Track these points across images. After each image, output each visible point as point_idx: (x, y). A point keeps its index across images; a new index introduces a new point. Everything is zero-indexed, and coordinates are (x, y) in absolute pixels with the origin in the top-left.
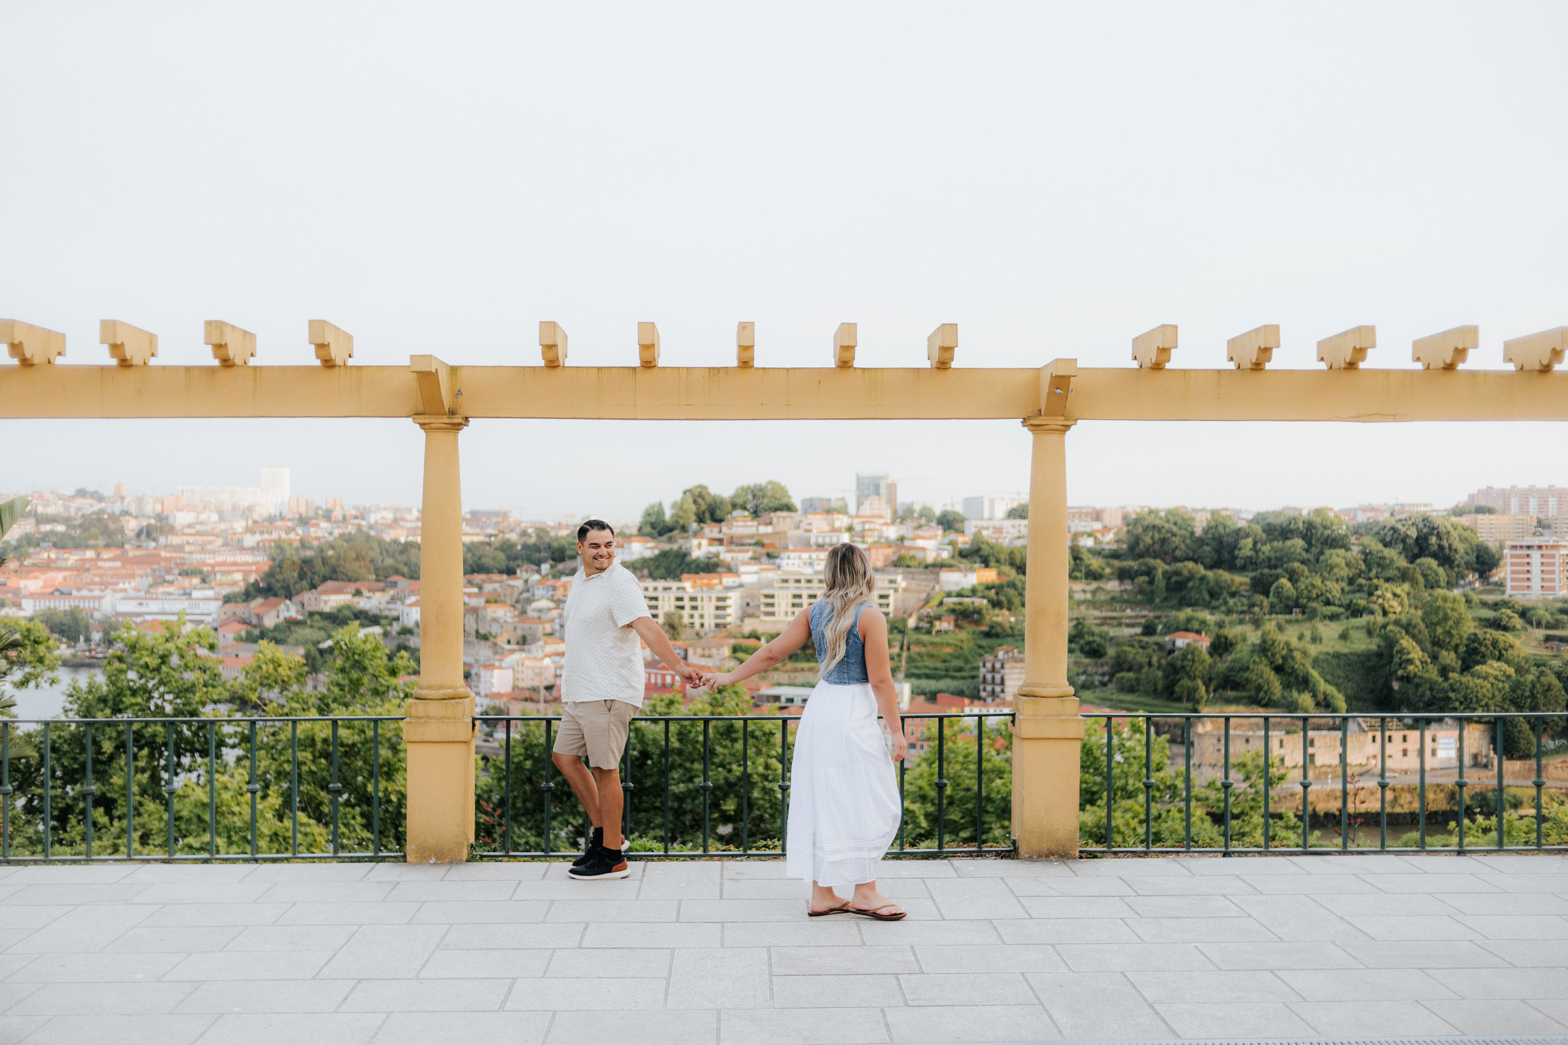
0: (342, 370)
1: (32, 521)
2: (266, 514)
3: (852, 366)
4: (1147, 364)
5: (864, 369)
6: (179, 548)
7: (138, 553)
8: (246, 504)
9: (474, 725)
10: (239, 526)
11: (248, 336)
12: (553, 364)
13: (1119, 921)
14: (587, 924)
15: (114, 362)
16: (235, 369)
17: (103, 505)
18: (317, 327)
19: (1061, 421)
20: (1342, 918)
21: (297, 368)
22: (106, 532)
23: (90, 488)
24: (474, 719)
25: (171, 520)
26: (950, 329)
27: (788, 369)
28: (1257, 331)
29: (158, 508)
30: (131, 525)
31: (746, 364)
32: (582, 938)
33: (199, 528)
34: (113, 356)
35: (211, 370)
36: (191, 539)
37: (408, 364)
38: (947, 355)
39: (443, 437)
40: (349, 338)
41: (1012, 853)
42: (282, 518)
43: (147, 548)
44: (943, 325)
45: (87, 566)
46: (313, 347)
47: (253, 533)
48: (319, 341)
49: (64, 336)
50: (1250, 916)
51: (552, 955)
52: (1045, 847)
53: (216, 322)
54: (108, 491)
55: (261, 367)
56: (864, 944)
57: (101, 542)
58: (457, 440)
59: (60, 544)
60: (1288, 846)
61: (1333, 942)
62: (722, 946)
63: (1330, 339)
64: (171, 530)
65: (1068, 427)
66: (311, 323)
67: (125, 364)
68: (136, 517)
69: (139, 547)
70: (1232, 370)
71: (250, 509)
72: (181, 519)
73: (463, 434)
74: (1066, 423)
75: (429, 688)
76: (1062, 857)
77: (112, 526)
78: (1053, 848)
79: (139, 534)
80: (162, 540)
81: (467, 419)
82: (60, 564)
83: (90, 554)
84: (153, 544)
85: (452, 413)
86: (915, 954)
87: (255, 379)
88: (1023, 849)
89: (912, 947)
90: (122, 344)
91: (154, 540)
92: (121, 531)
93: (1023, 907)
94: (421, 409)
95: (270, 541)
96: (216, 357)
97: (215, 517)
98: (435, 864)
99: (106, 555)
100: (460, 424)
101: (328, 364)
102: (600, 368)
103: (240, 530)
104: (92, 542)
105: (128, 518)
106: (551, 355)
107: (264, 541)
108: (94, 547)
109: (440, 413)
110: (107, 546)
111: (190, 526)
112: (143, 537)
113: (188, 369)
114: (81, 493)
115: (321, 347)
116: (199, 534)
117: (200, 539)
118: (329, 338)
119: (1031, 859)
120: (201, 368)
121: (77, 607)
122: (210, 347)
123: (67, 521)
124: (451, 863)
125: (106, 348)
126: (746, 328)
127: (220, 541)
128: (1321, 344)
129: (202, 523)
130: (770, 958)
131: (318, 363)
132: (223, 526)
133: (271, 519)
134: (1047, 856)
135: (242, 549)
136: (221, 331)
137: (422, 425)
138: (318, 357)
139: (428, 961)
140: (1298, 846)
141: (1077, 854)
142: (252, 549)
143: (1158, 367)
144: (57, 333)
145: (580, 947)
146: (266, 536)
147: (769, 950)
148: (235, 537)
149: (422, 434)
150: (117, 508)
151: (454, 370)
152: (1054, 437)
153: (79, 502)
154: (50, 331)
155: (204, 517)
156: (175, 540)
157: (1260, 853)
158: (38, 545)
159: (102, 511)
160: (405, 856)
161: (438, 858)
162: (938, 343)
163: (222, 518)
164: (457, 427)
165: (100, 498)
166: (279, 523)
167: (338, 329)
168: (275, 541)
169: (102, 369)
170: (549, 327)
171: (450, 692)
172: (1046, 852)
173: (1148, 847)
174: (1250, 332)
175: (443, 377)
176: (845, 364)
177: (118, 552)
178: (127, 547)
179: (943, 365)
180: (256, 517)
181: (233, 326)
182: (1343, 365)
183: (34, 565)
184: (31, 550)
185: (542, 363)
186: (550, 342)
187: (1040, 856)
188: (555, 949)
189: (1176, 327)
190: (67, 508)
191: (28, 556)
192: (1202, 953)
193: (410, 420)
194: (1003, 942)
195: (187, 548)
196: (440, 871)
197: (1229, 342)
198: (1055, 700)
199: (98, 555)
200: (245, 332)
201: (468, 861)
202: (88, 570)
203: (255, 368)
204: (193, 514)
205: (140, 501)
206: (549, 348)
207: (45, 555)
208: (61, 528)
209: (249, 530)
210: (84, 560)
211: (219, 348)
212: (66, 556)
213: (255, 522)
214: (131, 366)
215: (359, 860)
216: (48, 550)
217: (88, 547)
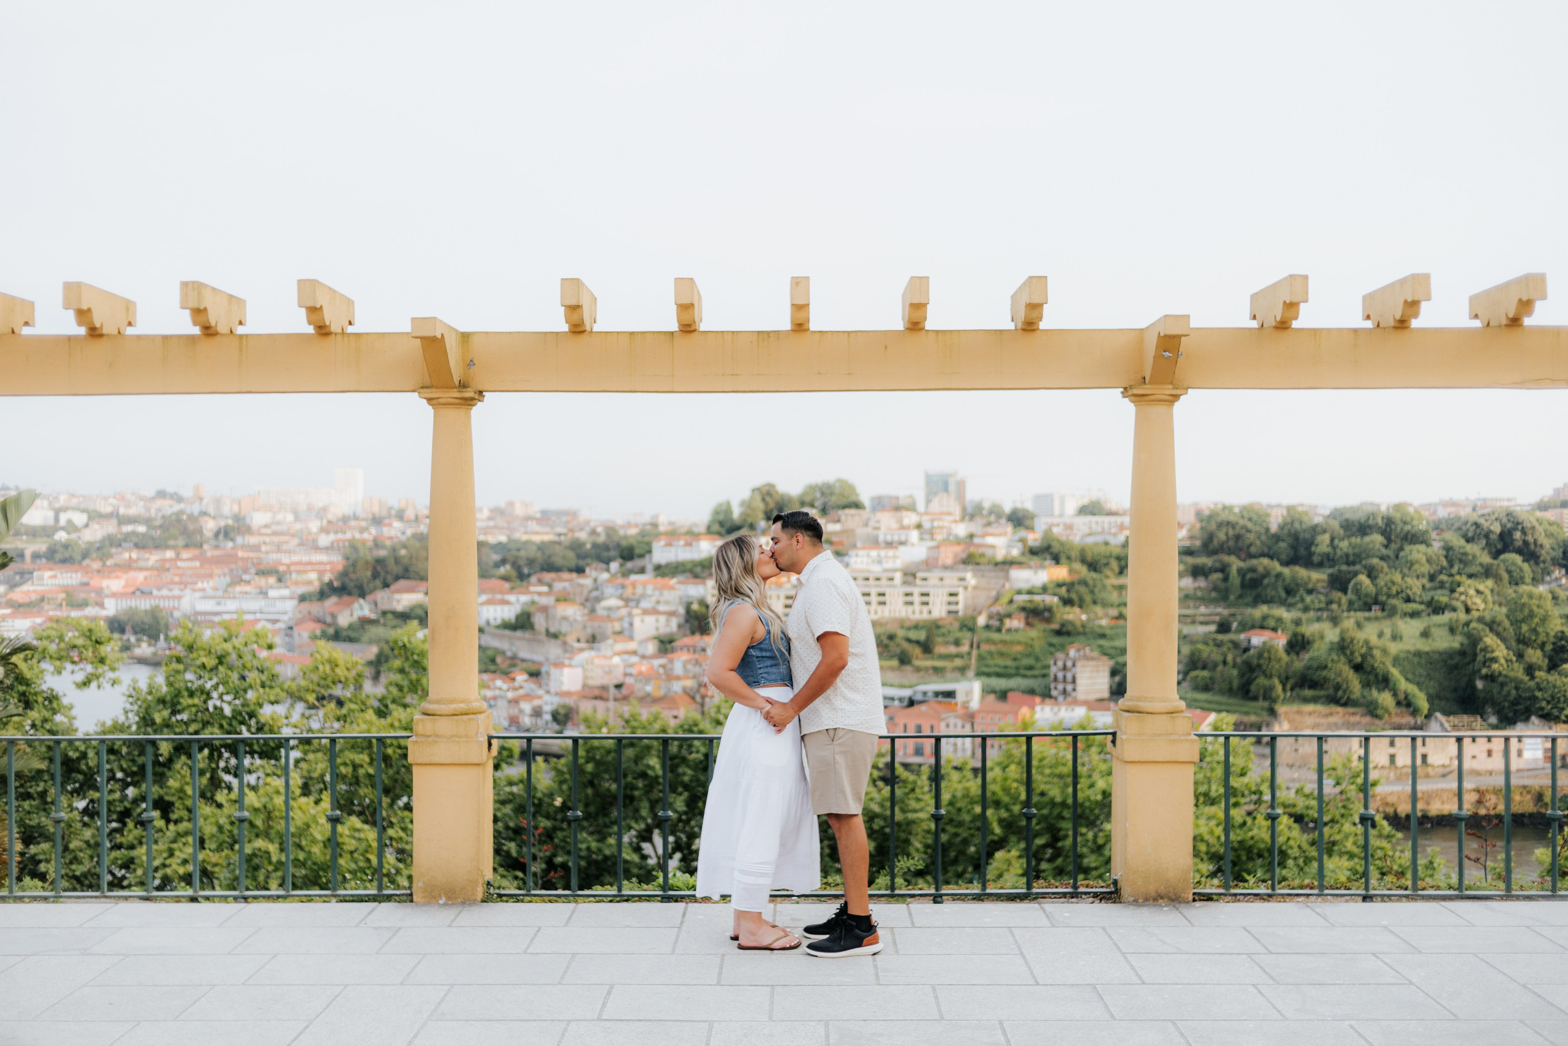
0: (339, 338)
1: (114, 521)
2: (339, 514)
3: (923, 329)
4: (1270, 322)
5: (937, 332)
6: (256, 548)
7: (216, 553)
8: (321, 505)
9: (490, 745)
10: (314, 526)
11: (235, 302)
12: (578, 329)
13: (1251, 989)
14: (612, 986)
15: (82, 331)
16: (218, 338)
17: (182, 506)
18: (307, 287)
19: (1169, 390)
20: (1525, 986)
21: (288, 336)
22: (185, 532)
23: (170, 489)
24: (490, 738)
25: (248, 521)
26: (1038, 283)
27: (849, 332)
28: (1403, 282)
29: (236, 509)
31: (800, 327)
32: (604, 1005)
33: (275, 528)
34: (80, 324)
35: (191, 339)
36: (267, 539)
37: (409, 330)
38: (1035, 314)
39: (453, 415)
40: (350, 303)
41: (1113, 895)
42: (356, 518)
44: (1030, 277)
45: (167, 565)
46: (303, 312)
48: (309, 304)
49: (32, 304)
50: (1411, 983)
51: (566, 1030)
52: (1152, 889)
53: (193, 283)
54: (187, 493)
55: (247, 335)
56: (942, 1018)
57: (181, 542)
58: (469, 417)
59: (142, 544)
60: (1438, 888)
61: (1521, 1021)
62: (770, 1018)
63: (1487, 292)
64: (248, 530)
65: (1176, 397)
66: (300, 282)
67: (94, 333)
68: (214, 518)
69: (217, 547)
70: (1370, 329)
71: (325, 509)
72: (258, 519)
73: (477, 410)
74: (1175, 392)
75: (438, 702)
76: (1173, 900)
77: (191, 527)
78: (1162, 890)
79: (217, 534)
81: (481, 392)
82: (141, 564)
83: (169, 554)
84: (230, 544)
85: (463, 385)
86: (1005, 1034)
87: (241, 350)
88: (1126, 891)
89: (1001, 1023)
90: (89, 310)
91: (232, 540)
92: (200, 531)
93: (1133, 968)
94: (428, 382)
95: (344, 541)
96: (195, 324)
97: (290, 517)
98: (445, 904)
99: (185, 555)
100: (473, 399)
101: (323, 331)
102: (632, 333)
105: (206, 518)
106: (575, 318)
107: (338, 541)
108: (174, 548)
109: (449, 386)
110: (187, 546)
111: (266, 526)
112: (221, 537)
113: (166, 338)
114: (161, 494)
115: (314, 311)
116: (275, 533)
117: (276, 539)
118: (321, 301)
119: (1135, 902)
120: (180, 337)
121: (157, 607)
122: (188, 312)
123: (147, 521)
124: (463, 903)
125: (71, 314)
126: (799, 284)
127: (296, 541)
128: (1474, 300)
129: (278, 523)
130: (827, 1037)
131: (310, 330)
132: (298, 526)
133: (345, 519)
134: (1155, 900)
135: (316, 548)
136: (199, 293)
137: (429, 400)
138: (310, 323)
139: (415, 1036)
140: (1450, 888)
141: (1191, 897)
142: (327, 549)
143: (1283, 326)
144: (23, 300)
145: (599, 1019)
146: (340, 536)
147: (827, 1025)
149: (429, 410)
150: (196, 509)
151: (465, 337)
152: (1159, 410)
153: (159, 503)
154: (13, 298)
155: (279, 517)
156: (252, 540)
157: (1407, 896)
158: (120, 545)
159: (182, 512)
160: (411, 895)
161: (449, 898)
162: (1024, 299)
163: (297, 518)
164: (469, 402)
165: (179, 499)
166: (353, 523)
167: (334, 291)
168: (349, 541)
169: (70, 339)
170: (572, 285)
171: (462, 706)
172: (1154, 894)
173: (1273, 889)
174: (1392, 285)
175: (452, 346)
176: (915, 326)
177: (196, 552)
178: (205, 547)
179: (1029, 326)
180: (330, 516)
181: (214, 289)
182: (1504, 322)
184: (113, 550)
185: (565, 328)
186: (573, 302)
187: (1146, 900)
188: (569, 1021)
189: (1306, 277)
190: (148, 509)
191: (110, 556)
192: (1360, 1035)
193: (416, 394)
194: (1112, 1016)
195: (264, 548)
196: (448, 914)
197: (1365, 298)
198: (1164, 717)
199: (178, 555)
200: (231, 297)
201: (483, 901)
202: (168, 570)
203: (241, 336)
205: (218, 502)
206: (573, 309)
207: (126, 555)
208: (142, 529)
209: (324, 530)
210: (164, 561)
211: (198, 313)
212: (147, 555)
213: (329, 522)
214: (101, 336)
215: (360, 899)
216: (129, 550)
217: (167, 547)
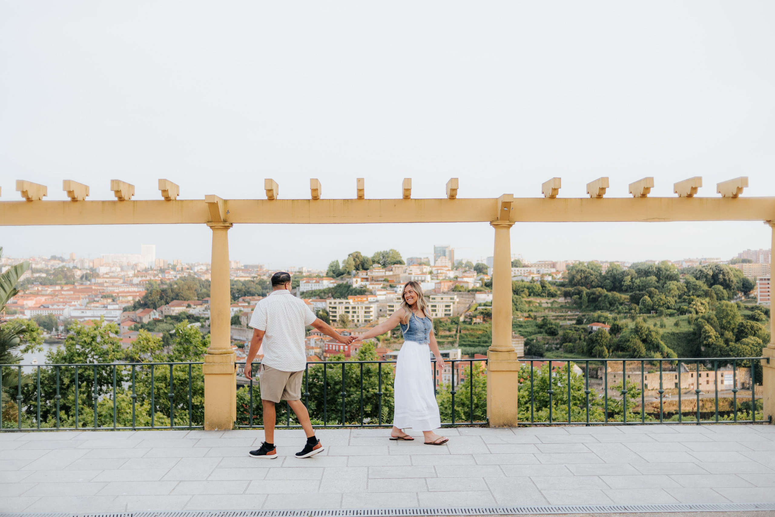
0: (174, 202)
1: (30, 272)
2: (144, 267)
3: (410, 198)
4: (548, 196)
5: (416, 199)
6: (101, 284)
7: (81, 287)
8: (134, 263)
9: (235, 366)
10: (131, 273)
11: (131, 187)
12: (271, 198)
13: (532, 455)
14: (286, 457)
15: (69, 199)
16: (125, 202)
17: (64, 263)
18: (162, 182)
19: (507, 223)
20: (635, 453)
21: (153, 201)
22: (66, 277)
23: (58, 255)
24: (236, 363)
25: (97, 271)
26: (455, 181)
27: (380, 200)
28: (599, 180)
29: (91, 265)
30: (78, 273)
31: (361, 197)
32: (283, 463)
33: (111, 274)
34: (69, 196)
35: (114, 202)
36: (107, 280)
37: (204, 198)
38: (454, 193)
39: (220, 233)
40: (178, 187)
41: (487, 425)
42: (152, 269)
43: (86, 285)
44: (452, 179)
45: (57, 293)
46: (160, 192)
47: (138, 277)
48: (163, 189)
49: (46, 187)
50: (593, 452)
51: (269, 470)
52: (501, 422)
53: (116, 180)
54: (67, 257)
55: (137, 201)
56: (412, 465)
57: (63, 282)
58: (227, 234)
59: (44, 283)
60: (617, 421)
61: (629, 464)
62: (347, 466)
63: (634, 183)
64: (97, 276)
65: (511, 226)
66: (160, 180)
67: (74, 200)
68: (80, 269)
69: (82, 284)
70: (587, 198)
71: (136, 265)
72: (103, 270)
73: (230, 231)
74: (510, 224)
75: (214, 349)
76: (510, 426)
77: (69, 274)
78: (506, 422)
79: (82, 278)
80: (93, 280)
81: (232, 224)
82: (43, 293)
83: (58, 288)
84: (89, 283)
85: (225, 221)
86: (435, 469)
87: (134, 206)
88: (491, 424)
89: (434, 466)
90: (73, 191)
91: (89, 281)
92: (73, 276)
93: (488, 449)
94: (210, 220)
95: (145, 281)
96: (116, 196)
97: (119, 269)
98: (217, 431)
99: (66, 288)
100: (228, 226)
101: (168, 199)
102: (293, 200)
103: (131, 275)
104: (59, 282)
105: (76, 270)
106: (270, 194)
107: (143, 281)
108: (60, 284)
109: (219, 221)
110: (66, 284)
111: (107, 274)
112: (84, 279)
113: (103, 202)
114: (54, 258)
115: (164, 191)
116: (111, 277)
117: (112, 280)
118: (168, 187)
119: (495, 427)
120: (109, 202)
121: (51, 314)
122: (113, 192)
123: (47, 271)
124: (225, 430)
125: (65, 193)
126: (360, 181)
127: (121, 281)
128: (630, 185)
129: (113, 272)
130: (368, 471)
131: (163, 199)
132: (123, 274)
133: (146, 270)
134: (503, 426)
135: (132, 285)
136: (118, 185)
137: (211, 227)
138: (163, 196)
139: (212, 473)
140: (622, 421)
141: (517, 425)
142: (137, 285)
143: (553, 197)
144: (43, 186)
145: (282, 467)
146: (144, 278)
147: (368, 468)
148: (129, 279)
149: (211, 231)
150: (71, 265)
151: (226, 201)
152: (504, 230)
153: (53, 262)
154: (40, 185)
155: (113, 269)
156: (100, 280)
157: (603, 424)
158: (33, 284)
159: (64, 267)
160: (203, 427)
161: (219, 428)
162: (450, 187)
163: (122, 270)
164: (227, 228)
165: (63, 260)
166: (150, 272)
167: (172, 183)
168: (148, 281)
169: (64, 202)
170: (269, 181)
171: (224, 351)
172: (502, 424)
173: (550, 422)
174: (595, 181)
175: (221, 205)
176: (407, 197)
177: (72, 287)
178: (76, 284)
179: (452, 197)
180: (139, 269)
181: (124, 182)
182: (640, 196)
183: (30, 293)
184: (29, 286)
185: (266, 198)
186: (270, 189)
187: (499, 426)
188: (270, 468)
189: (560, 179)
190: (47, 265)
191: (28, 289)
192: (568, 468)
193: (205, 224)
194: (477, 464)
195: (105, 285)
196: (220, 434)
197: (587, 185)
198: (506, 353)
199: (62, 288)
200: (129, 185)
201: (233, 429)
202: (57, 296)
203: (134, 201)
204: (108, 268)
205: (82, 261)
206: (269, 191)
207: (36, 288)
208: (44, 275)
209: (135, 276)
210: (55, 291)
211: (117, 192)
212: (46, 289)
213: (138, 271)
214: (77, 201)
215: (183, 429)
216: (37, 286)
217: (57, 284)
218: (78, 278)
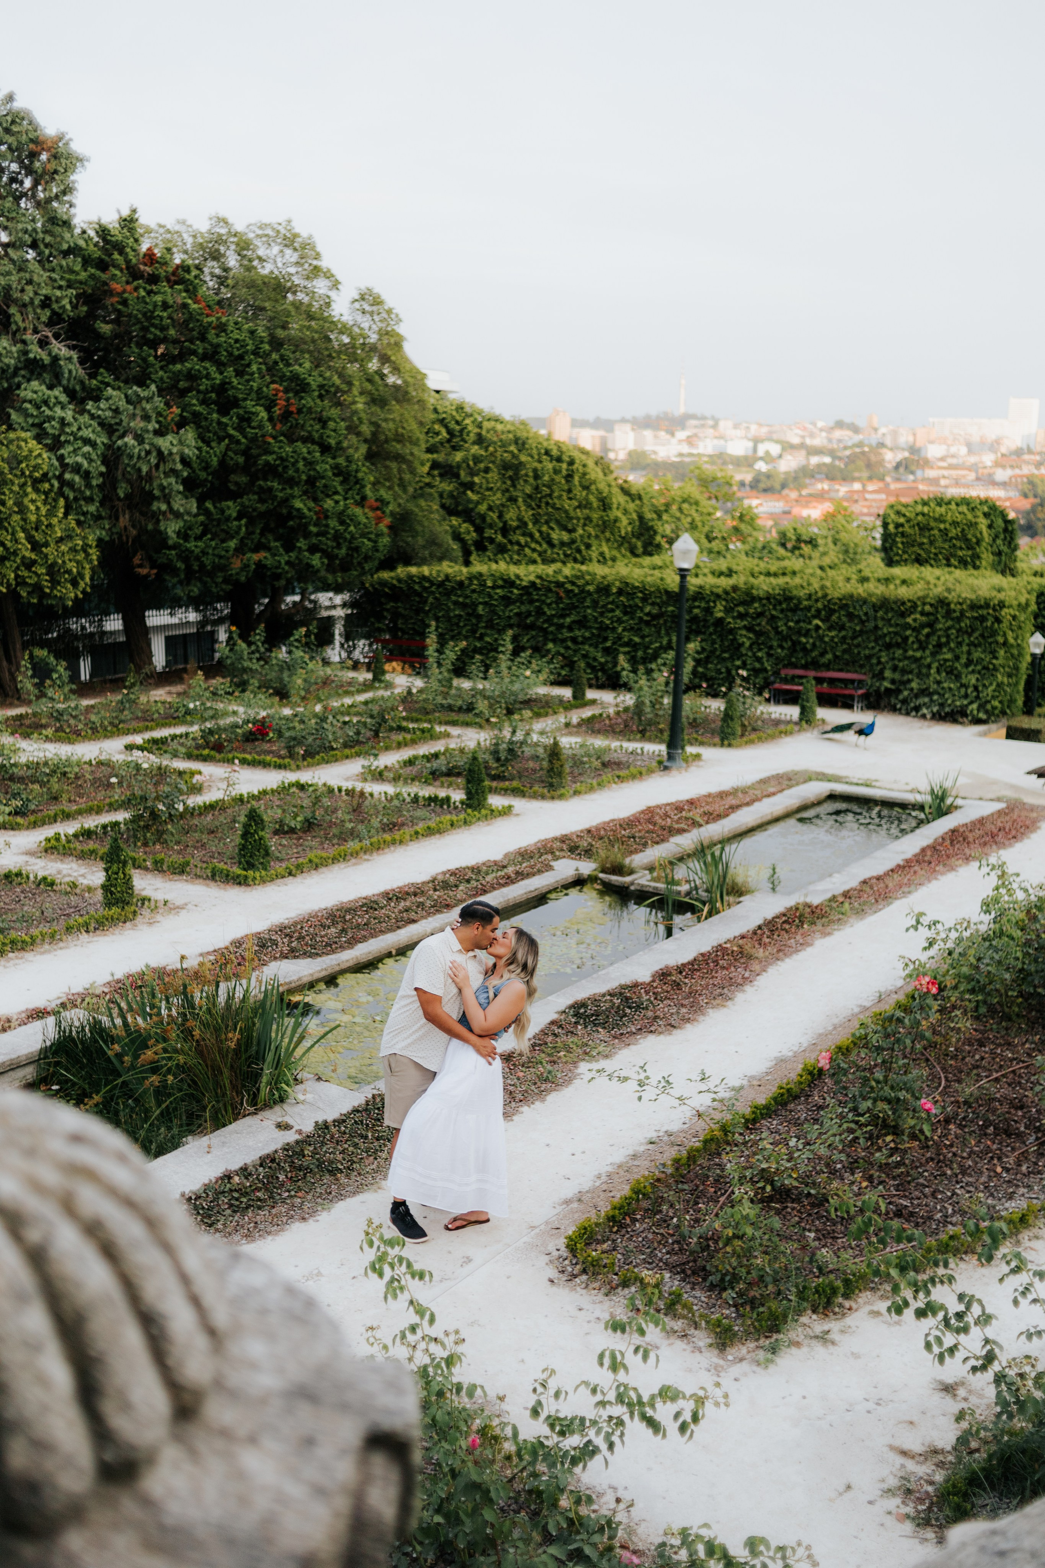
30: (890, 458)
43: (905, 481)
47: (1003, 467)
80: (919, 473)
103: (989, 464)
104: (856, 474)
148: (986, 471)
183: (810, 495)
204: (944, 447)
218: (889, 466)
